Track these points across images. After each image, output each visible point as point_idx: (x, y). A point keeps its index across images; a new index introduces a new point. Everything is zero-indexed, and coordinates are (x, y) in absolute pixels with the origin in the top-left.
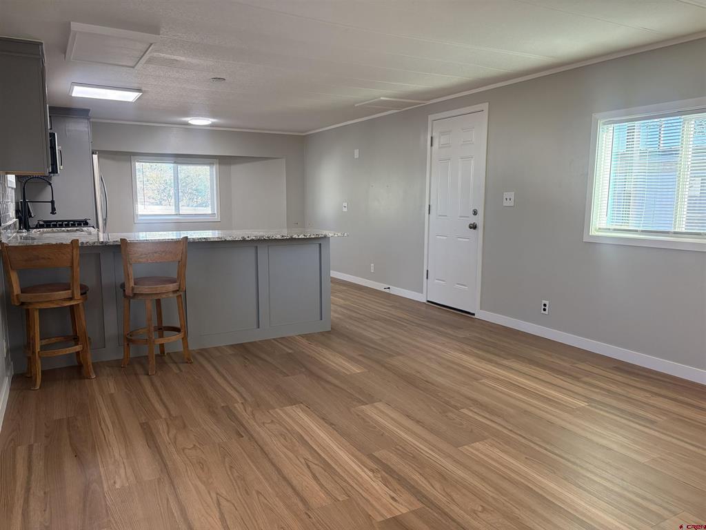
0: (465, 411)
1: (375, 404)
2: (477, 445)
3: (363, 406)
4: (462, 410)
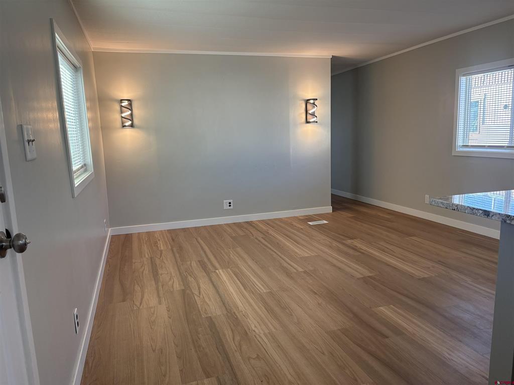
0: (300, 270)
1: (362, 276)
2: (307, 255)
3: (370, 275)
4: (302, 270)
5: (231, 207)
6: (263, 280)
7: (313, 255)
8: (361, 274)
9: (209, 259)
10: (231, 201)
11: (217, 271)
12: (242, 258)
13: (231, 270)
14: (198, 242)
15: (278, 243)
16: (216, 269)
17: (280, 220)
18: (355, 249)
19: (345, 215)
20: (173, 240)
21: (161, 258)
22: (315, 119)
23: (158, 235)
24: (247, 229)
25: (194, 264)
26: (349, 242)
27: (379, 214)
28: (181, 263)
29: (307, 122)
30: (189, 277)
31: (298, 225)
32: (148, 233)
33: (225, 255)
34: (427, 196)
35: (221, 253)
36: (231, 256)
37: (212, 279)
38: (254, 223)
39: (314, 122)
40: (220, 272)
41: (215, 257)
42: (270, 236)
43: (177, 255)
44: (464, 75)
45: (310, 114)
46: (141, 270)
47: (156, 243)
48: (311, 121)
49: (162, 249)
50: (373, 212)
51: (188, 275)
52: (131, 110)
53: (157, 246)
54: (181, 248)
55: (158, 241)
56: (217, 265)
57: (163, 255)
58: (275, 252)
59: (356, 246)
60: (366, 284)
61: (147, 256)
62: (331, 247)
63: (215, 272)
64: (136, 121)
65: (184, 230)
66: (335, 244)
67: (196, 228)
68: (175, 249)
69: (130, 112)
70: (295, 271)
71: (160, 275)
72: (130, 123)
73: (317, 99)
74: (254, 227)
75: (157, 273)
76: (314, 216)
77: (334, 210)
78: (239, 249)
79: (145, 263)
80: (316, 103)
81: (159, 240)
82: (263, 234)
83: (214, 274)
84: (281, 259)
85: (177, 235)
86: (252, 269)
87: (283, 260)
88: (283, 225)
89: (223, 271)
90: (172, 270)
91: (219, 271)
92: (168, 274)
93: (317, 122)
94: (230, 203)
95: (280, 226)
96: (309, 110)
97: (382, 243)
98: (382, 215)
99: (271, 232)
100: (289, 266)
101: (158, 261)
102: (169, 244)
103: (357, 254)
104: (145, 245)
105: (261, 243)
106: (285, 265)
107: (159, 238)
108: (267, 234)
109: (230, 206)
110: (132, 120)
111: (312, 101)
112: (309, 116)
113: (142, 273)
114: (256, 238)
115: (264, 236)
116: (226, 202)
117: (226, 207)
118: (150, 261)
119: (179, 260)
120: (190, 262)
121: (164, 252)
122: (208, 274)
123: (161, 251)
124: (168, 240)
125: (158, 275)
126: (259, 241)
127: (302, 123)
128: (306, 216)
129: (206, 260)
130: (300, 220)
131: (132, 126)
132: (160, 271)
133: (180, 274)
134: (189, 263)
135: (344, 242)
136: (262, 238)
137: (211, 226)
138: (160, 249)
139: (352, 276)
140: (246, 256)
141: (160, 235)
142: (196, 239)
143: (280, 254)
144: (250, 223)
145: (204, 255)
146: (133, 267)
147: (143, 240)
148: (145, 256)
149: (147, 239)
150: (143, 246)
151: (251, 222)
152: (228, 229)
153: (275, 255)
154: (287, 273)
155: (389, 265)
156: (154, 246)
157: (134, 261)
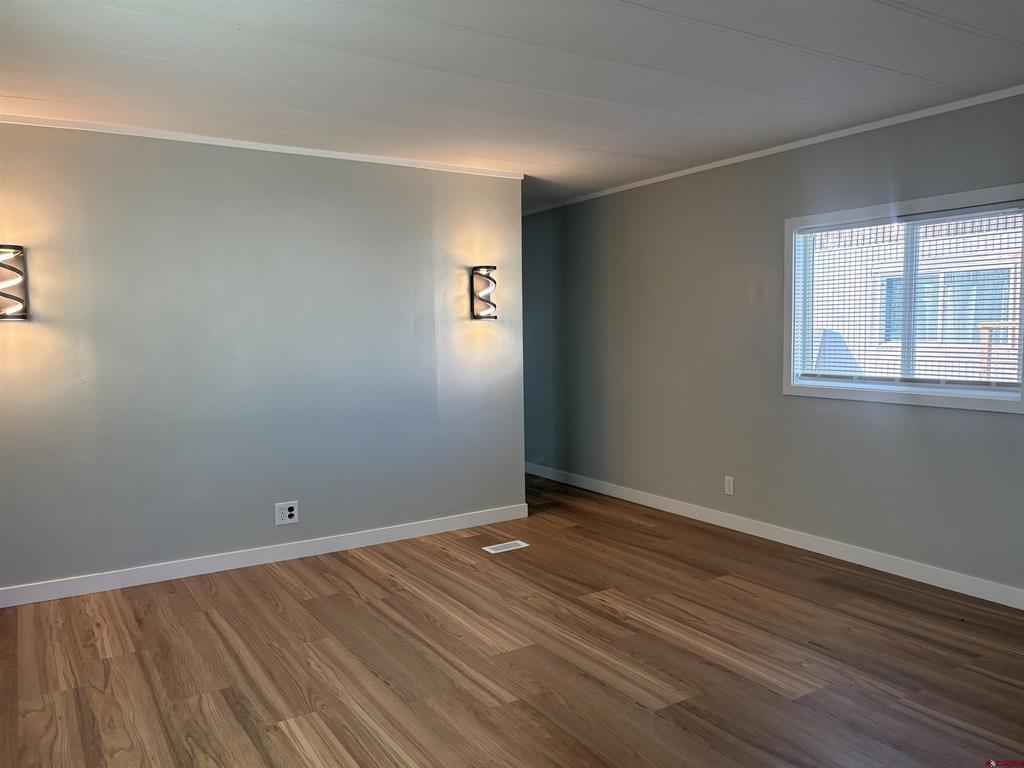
5: (295, 519)
6: (419, 747)
7: (524, 645)
8: (660, 697)
9: (251, 683)
10: (294, 503)
11: (281, 724)
12: (344, 669)
13: (319, 713)
14: (213, 625)
15: (428, 616)
16: (278, 717)
17: (414, 543)
18: (612, 617)
19: (555, 521)
20: (139, 621)
21: (108, 691)
22: (491, 311)
23: (95, 607)
24: (337, 575)
25: (210, 705)
26: (594, 597)
27: (628, 517)
28: (170, 703)
29: (474, 317)
30: (201, 756)
31: (463, 557)
32: (65, 602)
33: (297, 666)
34: (729, 479)
35: (283, 657)
36: (314, 666)
37: (272, 756)
38: (353, 557)
39: (489, 317)
40: (292, 725)
41: (269, 673)
42: (402, 594)
43: (157, 677)
44: (801, 232)
45: (481, 299)
46: (45, 741)
47: (90, 635)
48: (482, 314)
49: (109, 655)
50: (614, 514)
51: (197, 750)
52: (24, 273)
53: (92, 645)
54: (165, 651)
55: (95, 629)
56: (278, 702)
57: (111, 676)
58: (428, 646)
59: (615, 612)
60: (685, 729)
61: (64, 687)
62: (558, 618)
63: (276, 728)
64: (37, 304)
65: (170, 586)
66: (564, 607)
67: (202, 579)
68: (147, 654)
69: (19, 279)
70: (497, 704)
71: (106, 756)
72: (18, 307)
73: (495, 268)
74: (355, 568)
75: (99, 749)
76: (489, 528)
77: (533, 510)
78: (331, 642)
79: (60, 711)
80: (493, 274)
81: (98, 625)
82: (385, 589)
83: (272, 737)
84: (447, 665)
85: (149, 606)
86: (381, 709)
87: (455, 667)
88: (426, 559)
89: (300, 725)
90: (144, 733)
91: (288, 726)
92: (132, 748)
93: (496, 317)
94: (291, 509)
95: (419, 562)
96: (480, 291)
97: (668, 598)
98: (635, 521)
99: (401, 581)
100: (475, 687)
101: (98, 704)
102: (128, 638)
103: (628, 633)
104: (57, 644)
105: (386, 616)
106: (465, 684)
107: (99, 619)
108: (392, 589)
109: (291, 516)
110: (25, 301)
111: (483, 272)
112: (478, 305)
113: (51, 753)
114: (369, 603)
115: (387, 596)
116: (281, 506)
117: (281, 518)
118: (73, 703)
119: (163, 694)
120: (196, 697)
121: (114, 667)
122: (257, 740)
123: (106, 663)
124: (126, 623)
125: (101, 756)
126: (378, 610)
127: (462, 319)
128: (473, 529)
129: (243, 687)
130: (461, 540)
131: (25, 315)
132: (107, 741)
133: (171, 744)
134: (192, 700)
135: (581, 598)
136: (382, 600)
137: (243, 571)
138: (102, 657)
139: (641, 707)
140: (352, 663)
141: (100, 606)
142: (206, 613)
143: (441, 649)
144: (341, 557)
145: (234, 669)
146: (20, 732)
147: (51, 628)
148: (57, 684)
149: (61, 622)
150: (50, 648)
151: (346, 552)
152: (289, 578)
153: (430, 656)
154: (476, 712)
155: (710, 664)
156: (85, 646)
157: (22, 705)
